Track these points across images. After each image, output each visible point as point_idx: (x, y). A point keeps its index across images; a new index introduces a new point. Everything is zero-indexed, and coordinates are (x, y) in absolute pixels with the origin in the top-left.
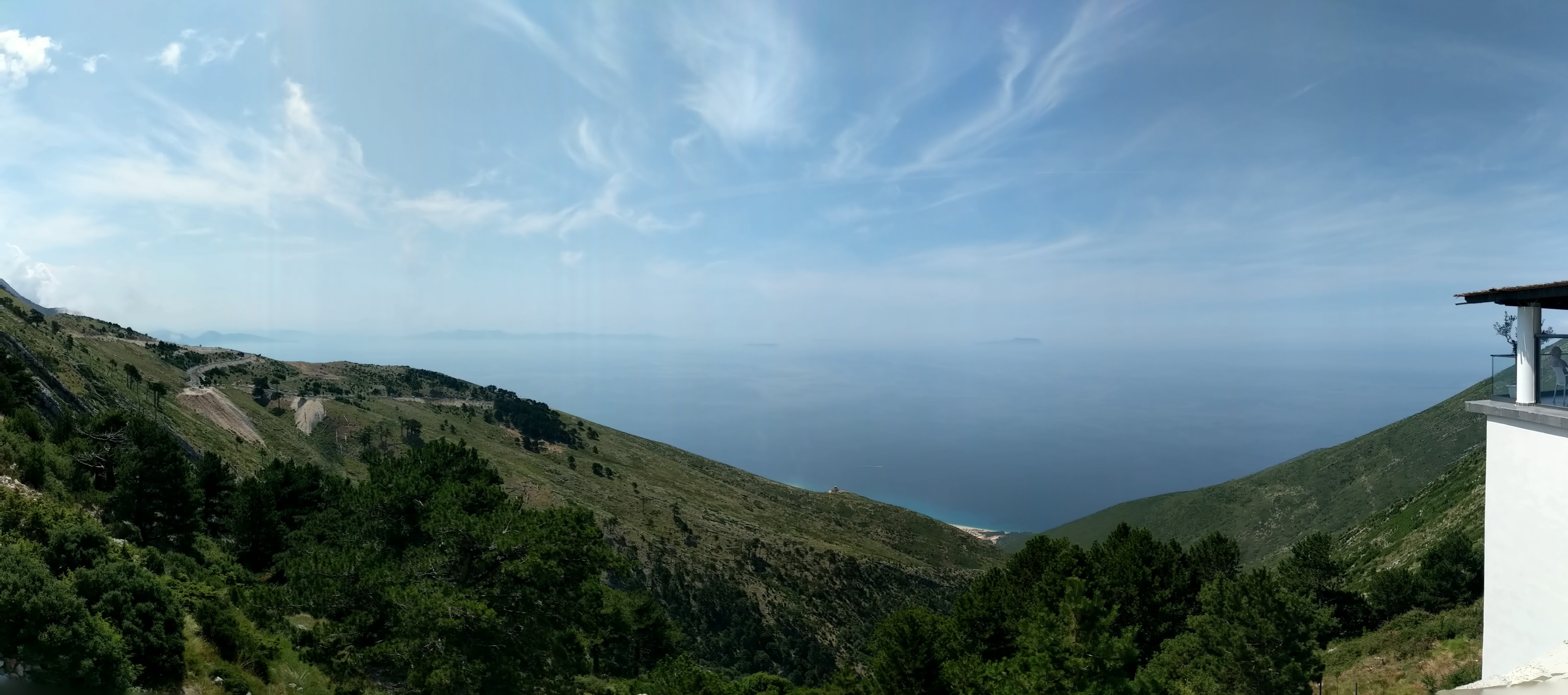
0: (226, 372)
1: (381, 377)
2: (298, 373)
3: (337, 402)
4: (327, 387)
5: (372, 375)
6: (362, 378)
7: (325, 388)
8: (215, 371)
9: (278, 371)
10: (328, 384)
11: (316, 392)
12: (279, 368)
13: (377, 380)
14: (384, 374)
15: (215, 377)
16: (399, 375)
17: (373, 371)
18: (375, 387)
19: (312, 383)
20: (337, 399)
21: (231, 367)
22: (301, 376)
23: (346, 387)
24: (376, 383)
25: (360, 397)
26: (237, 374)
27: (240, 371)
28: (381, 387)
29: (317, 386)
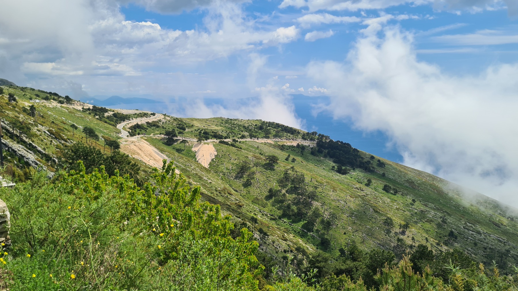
0: (145, 127)
1: (244, 127)
2: (192, 126)
3: (221, 144)
4: (213, 134)
5: (239, 126)
6: (233, 128)
7: (211, 135)
8: (137, 126)
9: (180, 125)
10: (213, 132)
11: (207, 138)
12: (180, 122)
13: (242, 129)
14: (246, 125)
15: (138, 130)
16: (256, 125)
17: (240, 123)
18: (242, 133)
19: (202, 132)
20: (220, 142)
21: (148, 123)
22: (195, 128)
23: (224, 134)
24: (242, 131)
25: (234, 140)
26: (153, 128)
27: (154, 125)
28: (246, 134)
29: (205, 133)
